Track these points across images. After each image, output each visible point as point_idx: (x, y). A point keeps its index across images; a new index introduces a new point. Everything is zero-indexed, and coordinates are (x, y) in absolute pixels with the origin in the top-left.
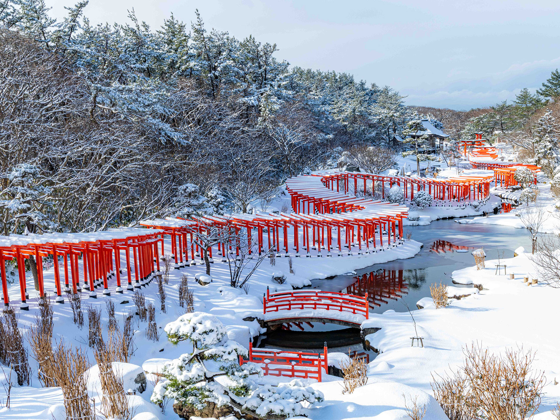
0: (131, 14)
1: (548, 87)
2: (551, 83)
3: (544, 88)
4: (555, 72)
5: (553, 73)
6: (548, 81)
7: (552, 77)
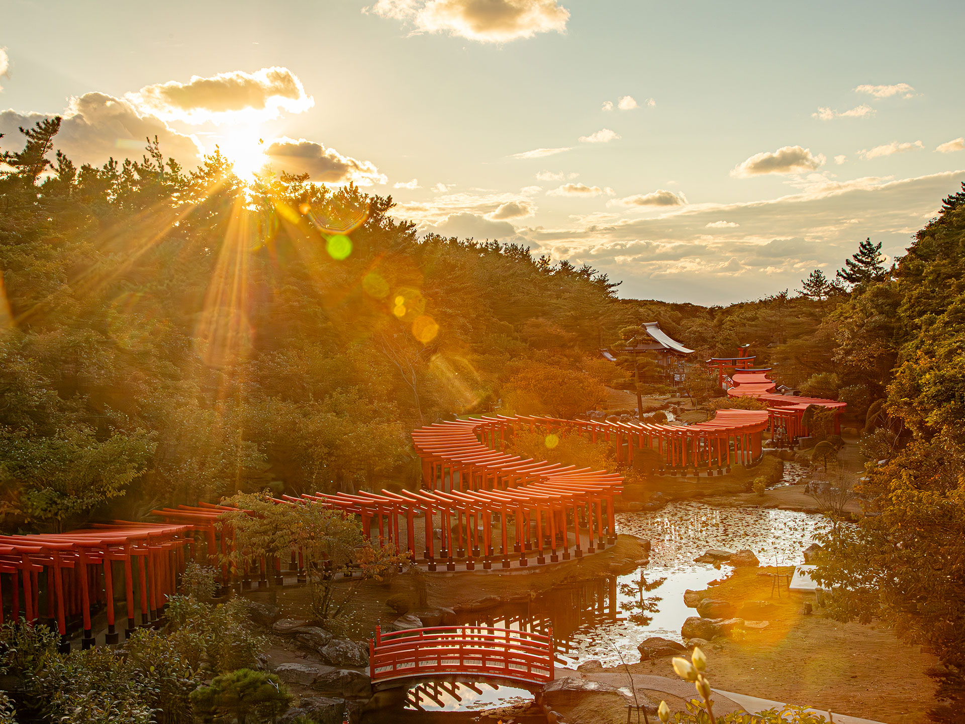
0: (153, 146)
1: (854, 266)
2: (859, 261)
3: (848, 269)
4: (865, 243)
5: (862, 245)
6: (855, 257)
7: (861, 251)
